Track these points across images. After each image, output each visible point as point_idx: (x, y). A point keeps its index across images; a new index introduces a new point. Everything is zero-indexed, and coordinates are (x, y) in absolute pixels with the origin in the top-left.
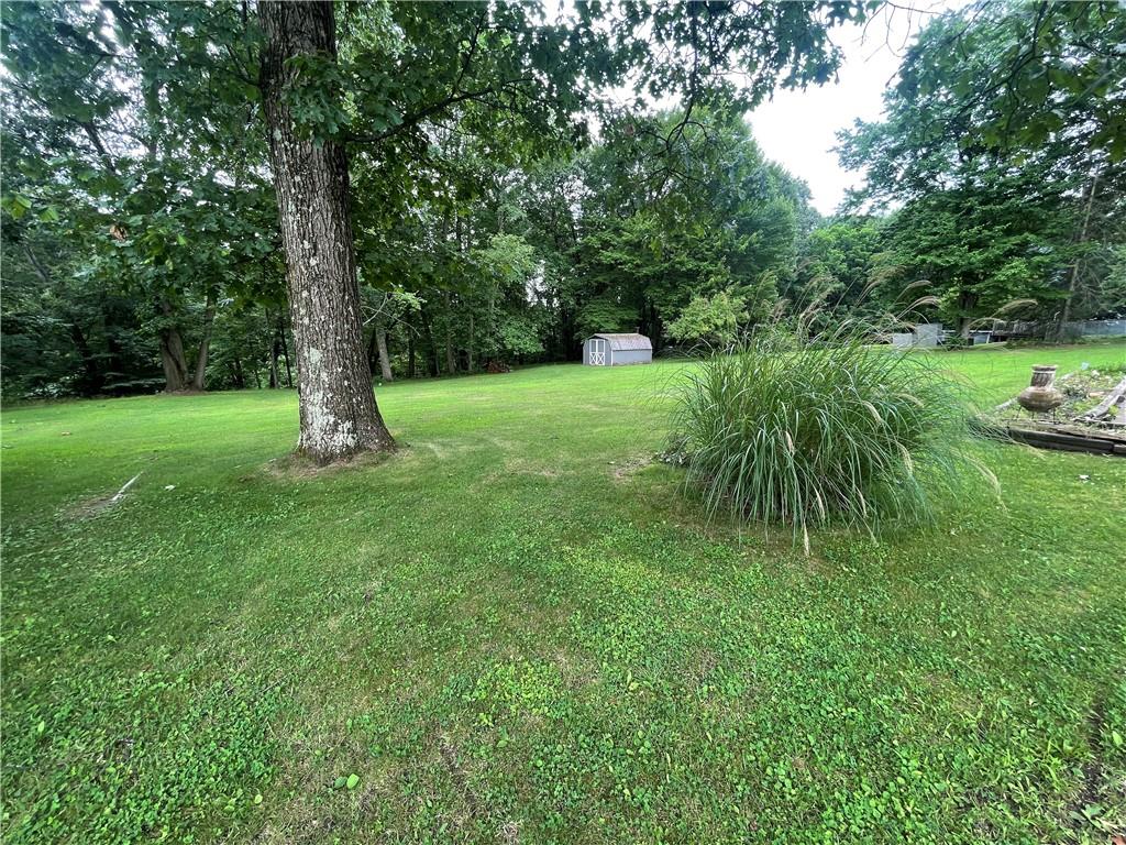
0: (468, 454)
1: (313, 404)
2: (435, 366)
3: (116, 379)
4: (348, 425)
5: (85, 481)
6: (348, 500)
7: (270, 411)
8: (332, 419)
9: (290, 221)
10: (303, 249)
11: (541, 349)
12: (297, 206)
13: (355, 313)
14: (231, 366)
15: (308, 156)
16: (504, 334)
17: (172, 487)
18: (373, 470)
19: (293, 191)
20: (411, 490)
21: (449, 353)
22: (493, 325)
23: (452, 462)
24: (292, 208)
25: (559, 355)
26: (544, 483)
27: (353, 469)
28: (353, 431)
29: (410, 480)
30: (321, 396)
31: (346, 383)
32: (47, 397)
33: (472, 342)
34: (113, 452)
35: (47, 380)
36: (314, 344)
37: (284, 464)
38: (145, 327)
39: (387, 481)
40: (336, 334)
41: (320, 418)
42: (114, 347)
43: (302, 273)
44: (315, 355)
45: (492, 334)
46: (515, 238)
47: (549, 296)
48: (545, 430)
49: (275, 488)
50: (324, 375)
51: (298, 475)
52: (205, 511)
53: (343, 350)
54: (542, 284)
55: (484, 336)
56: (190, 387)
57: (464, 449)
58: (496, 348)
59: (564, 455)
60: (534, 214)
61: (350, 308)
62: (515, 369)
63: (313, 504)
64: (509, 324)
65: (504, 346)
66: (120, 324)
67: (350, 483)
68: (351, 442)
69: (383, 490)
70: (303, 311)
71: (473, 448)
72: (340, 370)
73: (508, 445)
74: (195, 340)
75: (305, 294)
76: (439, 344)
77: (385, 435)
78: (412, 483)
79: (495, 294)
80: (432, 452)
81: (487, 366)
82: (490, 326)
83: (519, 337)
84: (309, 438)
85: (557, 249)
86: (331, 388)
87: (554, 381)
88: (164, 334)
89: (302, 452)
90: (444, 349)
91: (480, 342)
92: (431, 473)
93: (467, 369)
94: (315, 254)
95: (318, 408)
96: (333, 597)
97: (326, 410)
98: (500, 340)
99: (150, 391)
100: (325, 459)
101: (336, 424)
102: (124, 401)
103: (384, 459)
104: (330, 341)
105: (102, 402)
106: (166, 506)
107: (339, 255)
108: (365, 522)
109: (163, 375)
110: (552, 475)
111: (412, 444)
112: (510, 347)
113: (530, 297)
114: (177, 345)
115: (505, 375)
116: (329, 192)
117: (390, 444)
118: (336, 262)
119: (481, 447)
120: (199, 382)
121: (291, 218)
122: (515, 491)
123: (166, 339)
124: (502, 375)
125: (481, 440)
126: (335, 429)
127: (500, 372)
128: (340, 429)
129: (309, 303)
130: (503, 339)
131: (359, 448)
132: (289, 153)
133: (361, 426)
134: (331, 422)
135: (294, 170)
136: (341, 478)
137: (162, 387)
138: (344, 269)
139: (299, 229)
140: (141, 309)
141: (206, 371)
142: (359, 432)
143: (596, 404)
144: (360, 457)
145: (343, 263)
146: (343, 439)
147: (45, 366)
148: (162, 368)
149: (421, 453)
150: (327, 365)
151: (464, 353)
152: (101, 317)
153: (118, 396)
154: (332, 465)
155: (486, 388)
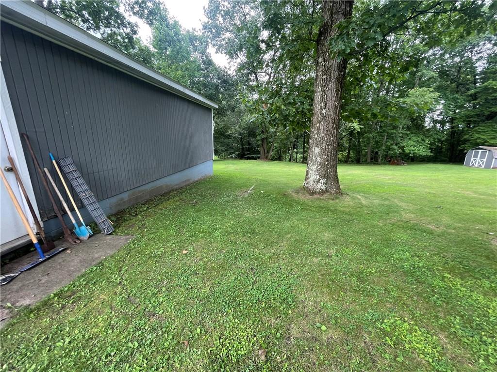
0: (380, 205)
1: (312, 170)
2: (360, 158)
3: (248, 154)
4: (324, 180)
5: (242, 185)
6: (320, 212)
7: (290, 170)
8: (318, 177)
9: (318, 96)
10: (321, 106)
11: (429, 154)
12: (322, 88)
13: (337, 133)
14: (278, 152)
15: (331, 66)
16: (405, 144)
17: (263, 192)
18: (331, 202)
19: (322, 82)
20: (349, 215)
21: (369, 153)
22: (399, 139)
23: (370, 207)
24: (320, 89)
25: (443, 158)
26: (431, 233)
27: (323, 199)
28: (326, 183)
29: (348, 210)
30: (316, 167)
31: (327, 163)
32: (232, 158)
33: (384, 148)
34: (247, 177)
35: (233, 153)
36: (317, 146)
37: (297, 192)
38: (258, 138)
39: (337, 208)
40: (327, 142)
41: (314, 176)
42: (249, 144)
43: (318, 116)
44: (317, 150)
45: (396, 144)
46: (426, 89)
47: (443, 123)
48: (430, 201)
49: (294, 200)
50: (319, 158)
51: (301, 197)
52: (272, 202)
53: (328, 149)
54: (438, 115)
55: (392, 145)
56: (266, 158)
57: (376, 202)
58: (398, 151)
59: (446, 220)
60: (443, 73)
61: (335, 131)
62: (408, 164)
63: (307, 210)
64: (410, 139)
65: (404, 151)
66: (251, 136)
67: (322, 205)
68: (324, 188)
69: (335, 211)
70: (315, 132)
71: (382, 202)
72: (325, 157)
73: (404, 205)
74: (270, 142)
75: (318, 125)
76: (364, 148)
77: (338, 188)
78: (350, 212)
79: (405, 122)
80: (359, 200)
81: (390, 161)
82: (397, 140)
83: (415, 146)
84: (308, 183)
85: (457, 92)
86: (320, 164)
87: (437, 173)
88: (263, 140)
89: (304, 188)
90: (366, 150)
91: (389, 148)
92: (359, 210)
93: (377, 161)
94: (325, 108)
95: (314, 172)
96: (315, 250)
97: (316, 173)
98: (402, 148)
99: (255, 159)
100: (313, 193)
101: (319, 179)
102: (249, 161)
103: (337, 198)
104: (324, 145)
105: (244, 161)
106: (261, 198)
107: (335, 107)
108: (328, 223)
109: (260, 154)
110: (436, 229)
111: (350, 194)
112: (407, 151)
113: (428, 123)
114: (265, 144)
115: (401, 167)
116: (336, 80)
117: (339, 192)
118: (333, 111)
119: (387, 203)
120: (269, 157)
121: (318, 94)
122: (409, 231)
123: (263, 142)
124: (399, 166)
125: (386, 199)
126: (319, 181)
127: (398, 165)
128: (321, 182)
129: (319, 128)
130: (404, 147)
131: (326, 191)
132: (323, 67)
133: (329, 182)
134: (318, 178)
135: (324, 73)
136: (318, 202)
137: (259, 158)
138: (336, 114)
139: (321, 98)
140: (258, 132)
141: (272, 153)
142: (328, 184)
143: (475, 192)
144: (326, 195)
145: (336, 111)
146: (321, 186)
147: (233, 149)
148: (260, 152)
149: (354, 199)
150: (321, 155)
151: (377, 153)
152: (247, 135)
153: (247, 159)
154: (315, 196)
155: (389, 172)
